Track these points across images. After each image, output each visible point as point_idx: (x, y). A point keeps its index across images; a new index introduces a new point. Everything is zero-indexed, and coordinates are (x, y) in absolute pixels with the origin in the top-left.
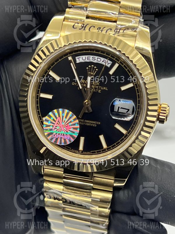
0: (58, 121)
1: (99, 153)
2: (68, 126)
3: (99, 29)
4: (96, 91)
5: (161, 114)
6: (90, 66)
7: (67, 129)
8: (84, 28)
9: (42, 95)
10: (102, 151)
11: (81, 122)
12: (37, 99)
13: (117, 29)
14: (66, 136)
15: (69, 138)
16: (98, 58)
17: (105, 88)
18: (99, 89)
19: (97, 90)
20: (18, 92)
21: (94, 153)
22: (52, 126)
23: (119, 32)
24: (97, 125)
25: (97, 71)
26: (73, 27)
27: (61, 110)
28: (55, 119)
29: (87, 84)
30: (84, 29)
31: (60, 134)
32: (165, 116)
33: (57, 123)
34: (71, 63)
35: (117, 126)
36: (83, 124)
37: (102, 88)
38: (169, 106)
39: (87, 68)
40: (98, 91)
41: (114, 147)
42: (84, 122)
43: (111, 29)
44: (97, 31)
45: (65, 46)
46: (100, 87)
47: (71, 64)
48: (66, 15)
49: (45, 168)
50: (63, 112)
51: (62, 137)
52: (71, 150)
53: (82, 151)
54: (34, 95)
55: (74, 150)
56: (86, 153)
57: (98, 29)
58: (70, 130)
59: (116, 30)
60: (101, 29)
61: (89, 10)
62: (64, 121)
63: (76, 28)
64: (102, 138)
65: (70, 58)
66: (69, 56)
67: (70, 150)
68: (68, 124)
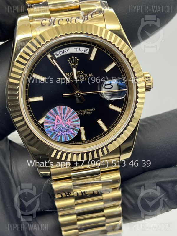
0: (58, 119)
1: (101, 137)
2: (69, 121)
3: (67, 20)
6: (70, 58)
7: (68, 125)
8: (53, 23)
9: (32, 100)
10: (104, 134)
12: (28, 104)
14: (69, 131)
15: (73, 132)
17: (90, 75)
18: (85, 77)
20: (6, 104)
21: (96, 139)
22: (53, 126)
23: (87, 17)
24: (92, 111)
26: (42, 24)
27: (57, 108)
28: (54, 118)
29: (72, 76)
30: (54, 23)
31: (63, 131)
33: (57, 122)
35: (111, 107)
36: (79, 114)
37: (87, 75)
39: (68, 60)
40: (84, 79)
41: (114, 127)
43: (79, 17)
44: (66, 22)
46: (85, 75)
47: (54, 60)
48: (30, 15)
50: (60, 109)
51: (66, 132)
53: (86, 141)
55: (77, 142)
56: (89, 141)
57: (66, 20)
58: (71, 124)
59: (84, 17)
61: (51, 4)
62: (64, 118)
63: (45, 25)
64: (100, 122)
66: (48, 54)
67: (73, 144)
68: (67, 119)
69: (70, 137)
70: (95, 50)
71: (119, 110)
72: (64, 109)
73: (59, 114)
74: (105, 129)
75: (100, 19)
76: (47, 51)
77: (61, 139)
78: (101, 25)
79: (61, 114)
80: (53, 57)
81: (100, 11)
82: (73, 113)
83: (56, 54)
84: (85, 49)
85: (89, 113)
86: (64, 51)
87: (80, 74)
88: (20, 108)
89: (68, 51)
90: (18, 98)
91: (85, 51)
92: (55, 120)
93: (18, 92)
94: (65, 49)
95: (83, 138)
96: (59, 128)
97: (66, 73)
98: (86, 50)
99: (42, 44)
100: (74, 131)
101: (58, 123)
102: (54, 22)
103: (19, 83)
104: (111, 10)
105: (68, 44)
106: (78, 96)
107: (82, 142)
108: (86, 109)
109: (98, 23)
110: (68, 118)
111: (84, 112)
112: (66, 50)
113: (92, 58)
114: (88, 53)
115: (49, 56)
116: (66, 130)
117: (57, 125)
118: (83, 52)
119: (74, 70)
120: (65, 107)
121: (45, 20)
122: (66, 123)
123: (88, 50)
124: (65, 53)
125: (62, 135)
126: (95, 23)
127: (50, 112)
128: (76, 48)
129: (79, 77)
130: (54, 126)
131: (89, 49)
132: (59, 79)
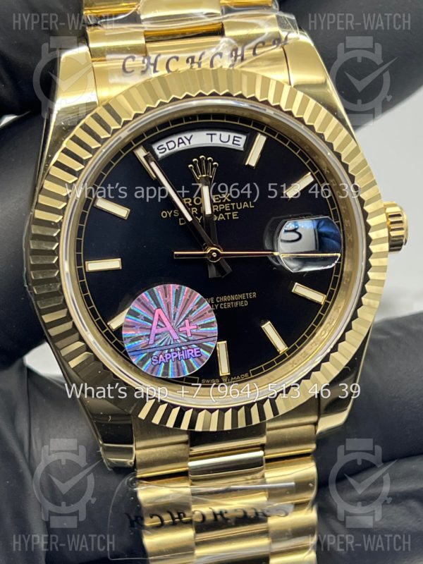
69: (190, 368)
70: (260, 140)
71: (319, 298)
72: (178, 293)
73: (163, 305)
74: (281, 346)
75: (274, 60)
76: (136, 140)
77: (166, 373)
78: (278, 75)
79: (168, 306)
80: (151, 156)
81: (276, 40)
82: (199, 304)
83: (158, 149)
84: (235, 137)
85: (241, 305)
86: (181, 141)
87: (220, 201)
88: (61, 286)
89: (189, 140)
90: (58, 260)
91: (235, 142)
92: (151, 322)
93: (57, 244)
94: (182, 136)
95: (224, 369)
96: (161, 343)
97: (185, 200)
98: (236, 139)
99: (123, 120)
100: (201, 350)
101: (160, 330)
102: (155, 65)
103: (60, 223)
104: (305, 39)
105: (191, 122)
106: (213, 258)
107: (221, 381)
108: (234, 294)
109: (270, 70)
110: (187, 316)
111: (229, 301)
112: (186, 137)
113: (252, 160)
114: (241, 147)
115: (141, 153)
116: (180, 347)
117: (156, 335)
118: (230, 145)
119: (206, 191)
120: (181, 288)
121: (133, 58)
122: (181, 330)
123: (242, 140)
124: (182, 147)
125: (168, 360)
126: (263, 71)
127: (139, 300)
128: (211, 135)
129: (217, 209)
130: (149, 336)
131: (244, 138)
132: (165, 214)
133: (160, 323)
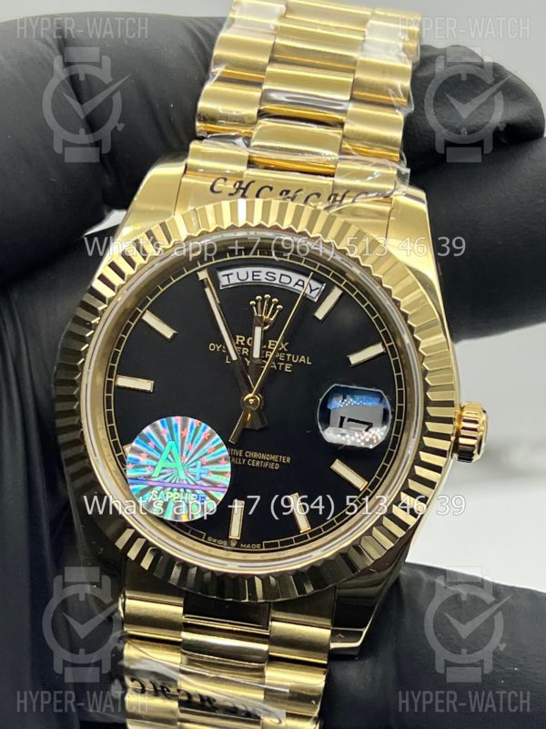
0: (170, 453)
1: (287, 545)
2: (199, 466)
3: (284, 193)
4: (278, 366)
5: (463, 432)
6: (259, 297)
7: (194, 476)
8: (242, 191)
9: (123, 381)
10: (297, 540)
11: (235, 456)
12: (109, 391)
13: (336, 195)
14: (193, 495)
15: (202, 501)
16: (282, 275)
17: (302, 359)
18: (286, 362)
19: (281, 364)
21: (272, 548)
22: (152, 466)
23: (341, 201)
24: (281, 463)
25: (281, 311)
26: (212, 188)
27: (177, 420)
28: (161, 446)
29: (251, 349)
30: (244, 193)
31: (175, 489)
32: (474, 438)
33: (167, 458)
34: (205, 287)
35: (339, 467)
36: (241, 461)
37: (295, 359)
38: (484, 412)
39: (253, 302)
40: (283, 367)
41: (330, 528)
42: (245, 457)
43: (318, 195)
45: (189, 239)
46: (289, 355)
47: (207, 290)
49: (130, 598)
50: (184, 426)
51: (182, 496)
52: (206, 539)
53: (239, 542)
54: (100, 380)
55: (215, 541)
56: (249, 546)
57: (281, 194)
58: (204, 476)
59: (332, 198)
60: (291, 195)
62: (188, 452)
63: (220, 192)
64: (294, 501)
65: (203, 275)
66: (200, 270)
67: (203, 540)
68: (197, 460)
70: (336, 294)
71: (359, 483)
72: (197, 430)
74: (304, 525)
80: (216, 282)
85: (272, 466)
90: (83, 363)
92: (161, 453)
93: (87, 346)
95: (235, 531)
96: (165, 479)
97: (238, 337)
100: (207, 498)
101: (168, 464)
102: (245, 189)
103: (96, 325)
105: (265, 257)
107: (229, 545)
108: (266, 453)
110: (201, 457)
111: (258, 459)
113: (320, 314)
116: (185, 489)
117: (163, 468)
119: (258, 331)
122: (191, 470)
125: (169, 499)
130: (154, 467)
132: (213, 347)
133: (170, 457)
